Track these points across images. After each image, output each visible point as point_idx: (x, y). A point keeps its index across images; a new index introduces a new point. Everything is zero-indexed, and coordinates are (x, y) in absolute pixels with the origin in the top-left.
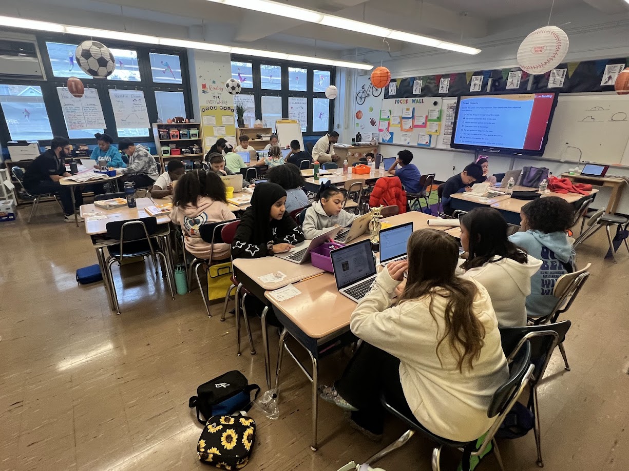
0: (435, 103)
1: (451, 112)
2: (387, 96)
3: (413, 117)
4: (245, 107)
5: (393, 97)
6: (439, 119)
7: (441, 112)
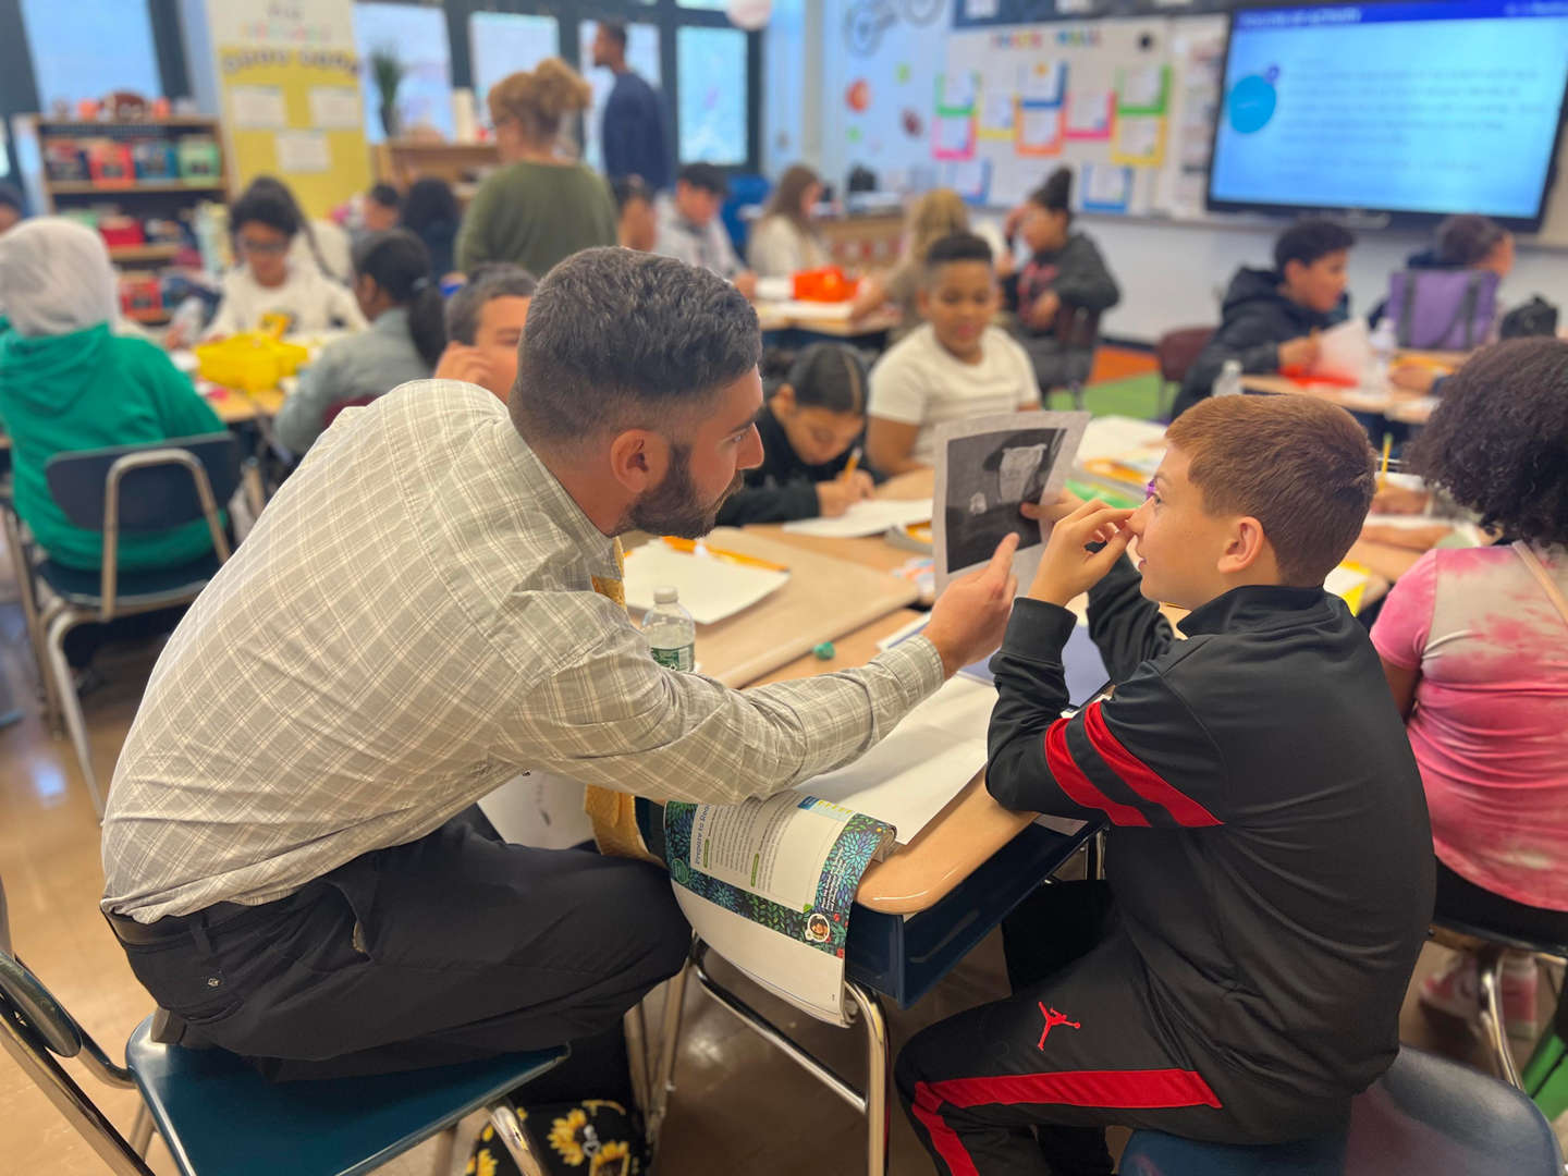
0: (1146, 42)
1: (1204, 78)
2: (962, 20)
3: (1060, 101)
4: (406, 56)
5: (984, 22)
6: (1161, 105)
7: (1166, 77)
